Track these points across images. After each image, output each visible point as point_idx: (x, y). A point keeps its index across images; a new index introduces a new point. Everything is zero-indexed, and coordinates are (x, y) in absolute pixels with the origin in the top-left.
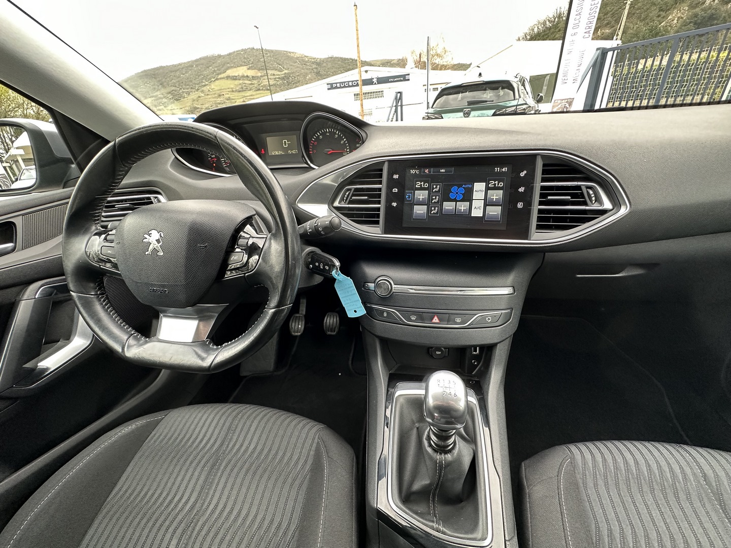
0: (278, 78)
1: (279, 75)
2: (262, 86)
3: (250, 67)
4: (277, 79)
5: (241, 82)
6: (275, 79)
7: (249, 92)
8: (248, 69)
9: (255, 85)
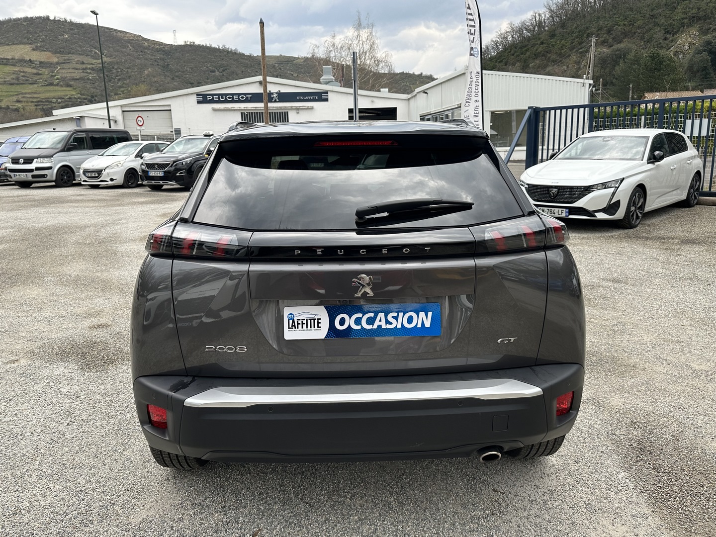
0: (89, 69)
1: (92, 64)
2: (57, 79)
3: (37, 47)
4: (89, 71)
5: (16, 69)
6: (83, 69)
7: (31, 86)
8: (33, 50)
9: (45, 77)
